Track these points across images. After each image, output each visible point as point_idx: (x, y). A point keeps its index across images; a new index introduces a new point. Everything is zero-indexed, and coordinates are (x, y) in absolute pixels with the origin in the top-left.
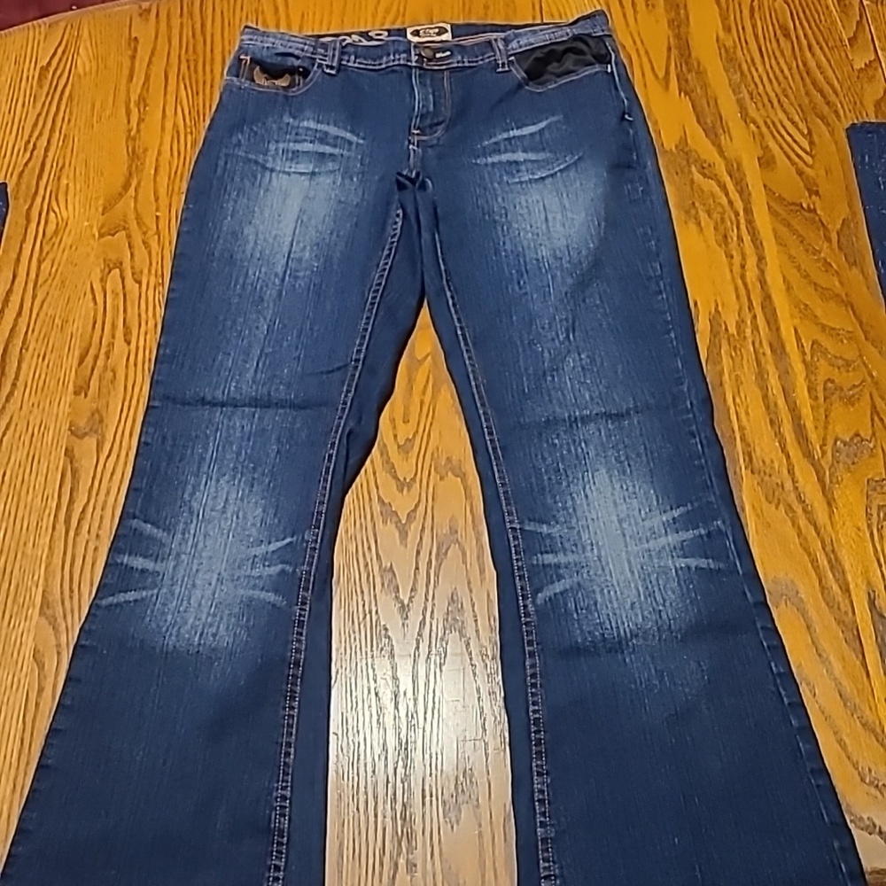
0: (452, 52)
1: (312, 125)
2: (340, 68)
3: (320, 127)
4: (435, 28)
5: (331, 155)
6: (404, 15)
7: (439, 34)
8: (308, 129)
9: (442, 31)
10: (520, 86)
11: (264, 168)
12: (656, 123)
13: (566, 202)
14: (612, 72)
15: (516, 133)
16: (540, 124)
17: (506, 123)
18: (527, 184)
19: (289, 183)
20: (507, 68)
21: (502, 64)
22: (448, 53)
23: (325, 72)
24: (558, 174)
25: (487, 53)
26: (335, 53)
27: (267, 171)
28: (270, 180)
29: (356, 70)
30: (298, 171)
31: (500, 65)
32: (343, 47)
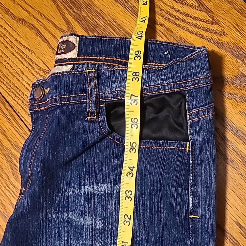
15: (87, 190)
16: (109, 186)
17: (81, 175)
20: (95, 118)
21: (92, 112)
22: (49, 89)
25: (79, 91)
31: (90, 114)
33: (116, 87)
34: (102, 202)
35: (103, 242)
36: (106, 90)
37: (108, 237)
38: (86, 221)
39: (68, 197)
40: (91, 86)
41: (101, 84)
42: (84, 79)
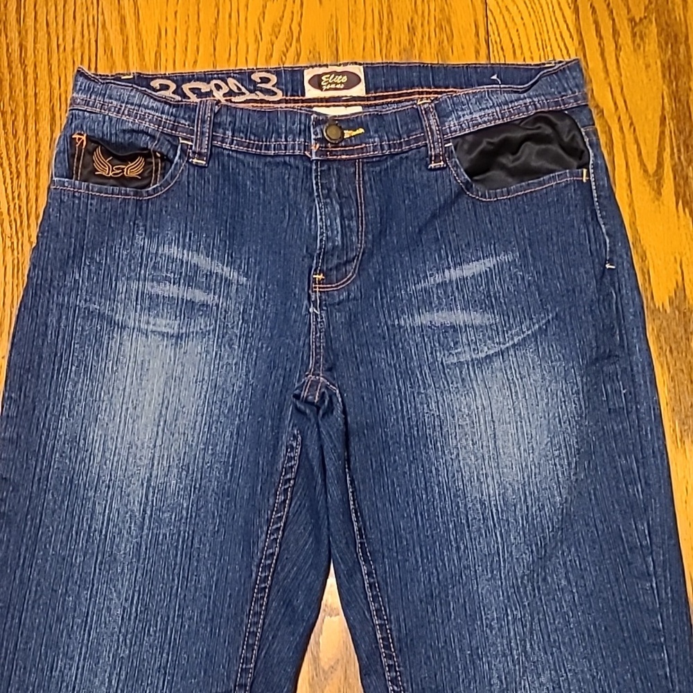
0: (367, 130)
1: (175, 251)
2: (213, 154)
3: (187, 256)
4: (342, 73)
5: (202, 305)
6: (298, 40)
7: (348, 86)
8: (170, 259)
9: (353, 81)
10: (460, 193)
11: (111, 322)
12: (644, 258)
13: (521, 405)
14: (589, 181)
15: (454, 274)
16: (486, 260)
17: (440, 256)
18: (468, 368)
19: (147, 349)
20: (442, 163)
21: (435, 156)
22: (361, 131)
23: (191, 164)
24: (511, 352)
25: (413, 131)
26: (204, 130)
27: (116, 329)
28: (121, 344)
29: (235, 155)
30: (159, 330)
31: (433, 158)
32: (215, 114)
33: (464, 115)
34: (479, 286)
35: (494, 343)
36: (452, 123)
37: (498, 334)
38: (460, 317)
39: (422, 291)
40: (429, 120)
41: (443, 116)
42: (417, 115)
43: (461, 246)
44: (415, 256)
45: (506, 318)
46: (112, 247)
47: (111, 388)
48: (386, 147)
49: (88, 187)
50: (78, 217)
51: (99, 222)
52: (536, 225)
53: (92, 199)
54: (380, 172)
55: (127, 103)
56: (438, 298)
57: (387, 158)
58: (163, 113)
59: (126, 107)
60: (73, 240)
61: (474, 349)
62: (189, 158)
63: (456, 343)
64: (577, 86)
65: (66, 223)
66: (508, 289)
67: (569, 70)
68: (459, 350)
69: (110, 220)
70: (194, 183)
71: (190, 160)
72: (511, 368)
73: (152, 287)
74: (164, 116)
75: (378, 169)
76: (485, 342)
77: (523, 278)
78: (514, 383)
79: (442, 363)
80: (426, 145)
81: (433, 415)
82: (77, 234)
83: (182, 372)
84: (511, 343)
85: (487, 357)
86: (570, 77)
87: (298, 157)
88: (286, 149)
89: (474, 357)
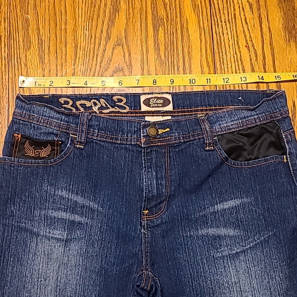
0: (171, 129)
1: (64, 193)
2: (88, 142)
4: (161, 98)
5: (80, 223)
8: (62, 198)
10: (222, 163)
11: (32, 233)
13: (255, 281)
15: (219, 207)
16: (236, 200)
17: (212, 197)
18: (227, 259)
19: (50, 248)
20: (212, 148)
21: (209, 144)
22: (168, 129)
23: (76, 147)
24: (249, 251)
25: (196, 130)
26: (83, 129)
27: (34, 237)
28: (36, 244)
29: (99, 142)
30: (55, 236)
31: (208, 145)
32: (89, 120)
33: (223, 124)
34: (232, 214)
35: (240, 246)
36: (217, 127)
37: (242, 241)
38: (223, 231)
39: (203, 216)
40: (205, 125)
41: (212, 123)
42: (198, 122)
43: (223, 191)
44: (198, 197)
45: (246, 233)
46: (31, 191)
47: (31, 270)
48: (182, 138)
49: (18, 160)
50: (13, 177)
51: (24, 179)
52: (263, 183)
53: (21, 167)
54: (179, 151)
55: (42, 116)
56: (211, 220)
57: (182, 144)
58: (61, 121)
59: (42, 118)
60: (10, 189)
61: (230, 249)
62: (75, 144)
63: (221, 245)
64: (282, 107)
65: (7, 180)
66: (248, 217)
67: (278, 98)
68: (222, 249)
69: (30, 178)
70: (76, 158)
71: (76, 146)
72: (249, 260)
73: (52, 213)
74: (62, 123)
75: (177, 150)
76: (236, 245)
77: (256, 212)
78: (250, 269)
79: (213, 257)
80: (203, 138)
81: (209, 287)
82: (12, 186)
83: (68, 260)
84: (249, 246)
85: (237, 253)
86: (278, 102)
87: (134, 146)
88: (127, 141)
89: (230, 253)
